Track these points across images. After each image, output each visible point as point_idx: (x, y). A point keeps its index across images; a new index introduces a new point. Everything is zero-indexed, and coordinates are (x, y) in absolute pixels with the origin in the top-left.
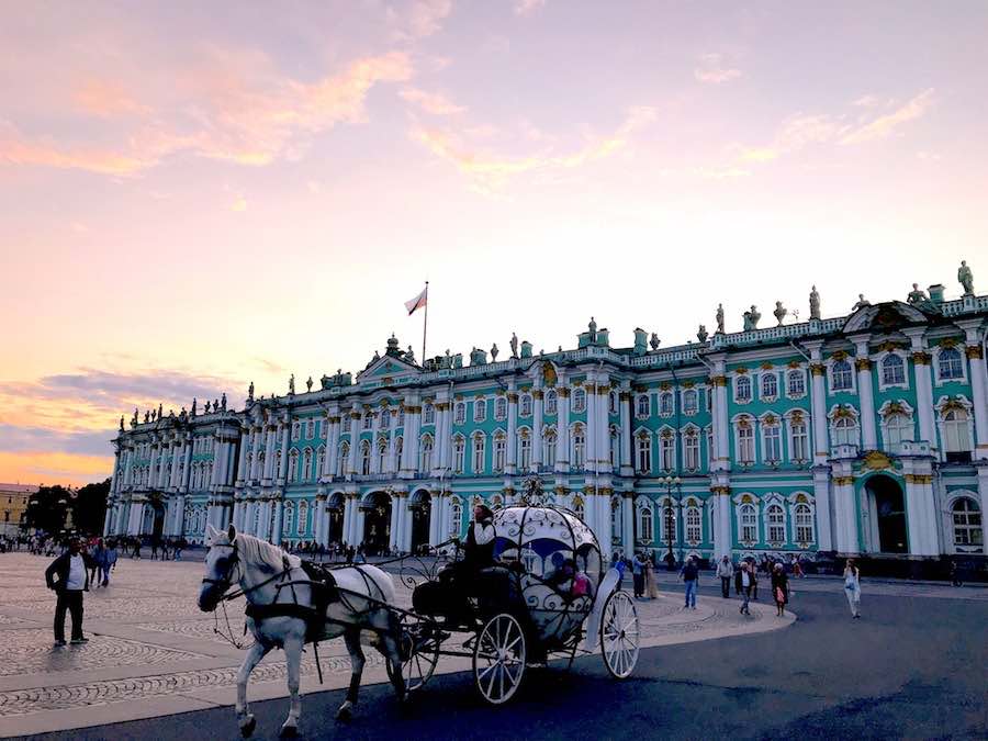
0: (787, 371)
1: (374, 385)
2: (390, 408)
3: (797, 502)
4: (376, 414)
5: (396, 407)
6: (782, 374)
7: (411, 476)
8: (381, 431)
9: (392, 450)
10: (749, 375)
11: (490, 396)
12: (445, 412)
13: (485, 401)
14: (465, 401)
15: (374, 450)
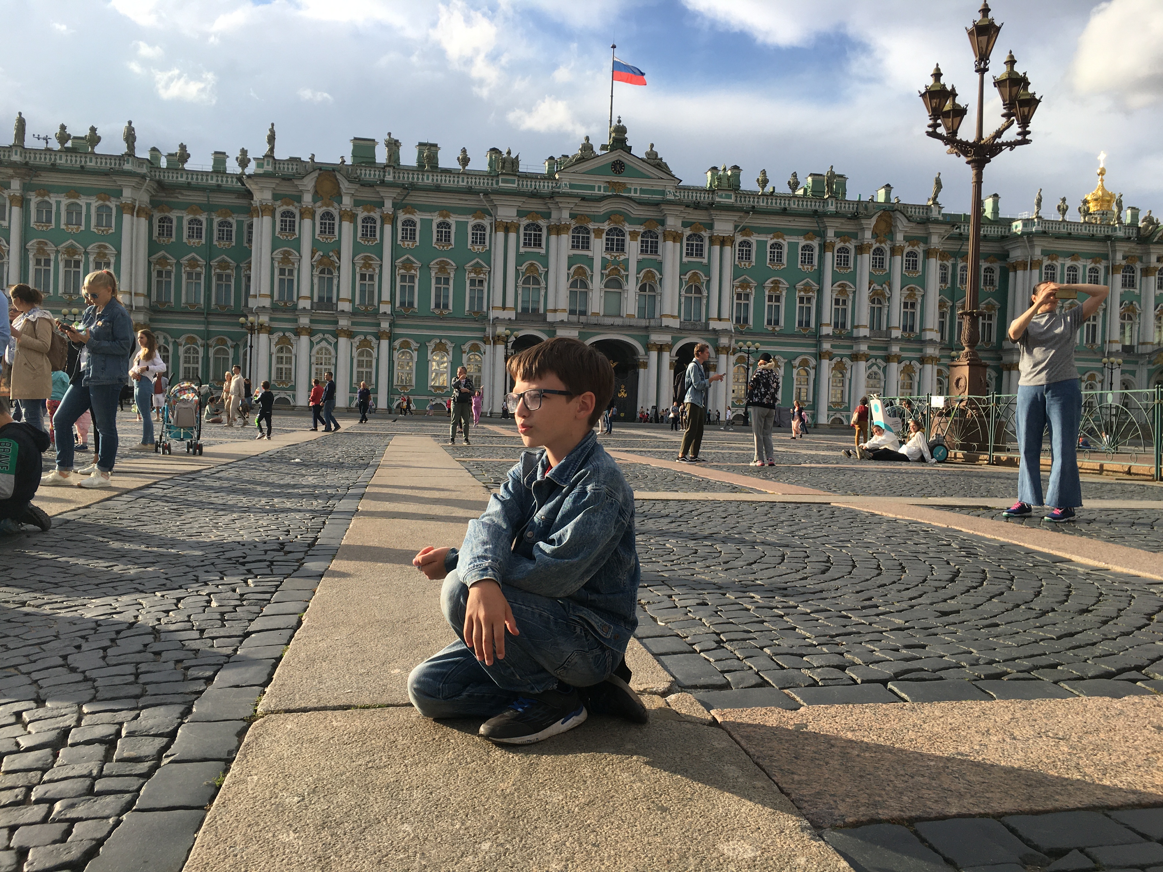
0: (1090, 265)
1: (592, 188)
2: (627, 228)
3: (1088, 380)
4: (598, 233)
5: (641, 229)
6: (1085, 267)
7: (675, 323)
8: (608, 257)
9: (632, 287)
10: (1058, 263)
11: (794, 239)
12: (728, 249)
13: (785, 244)
14: (753, 239)
15: (596, 284)
